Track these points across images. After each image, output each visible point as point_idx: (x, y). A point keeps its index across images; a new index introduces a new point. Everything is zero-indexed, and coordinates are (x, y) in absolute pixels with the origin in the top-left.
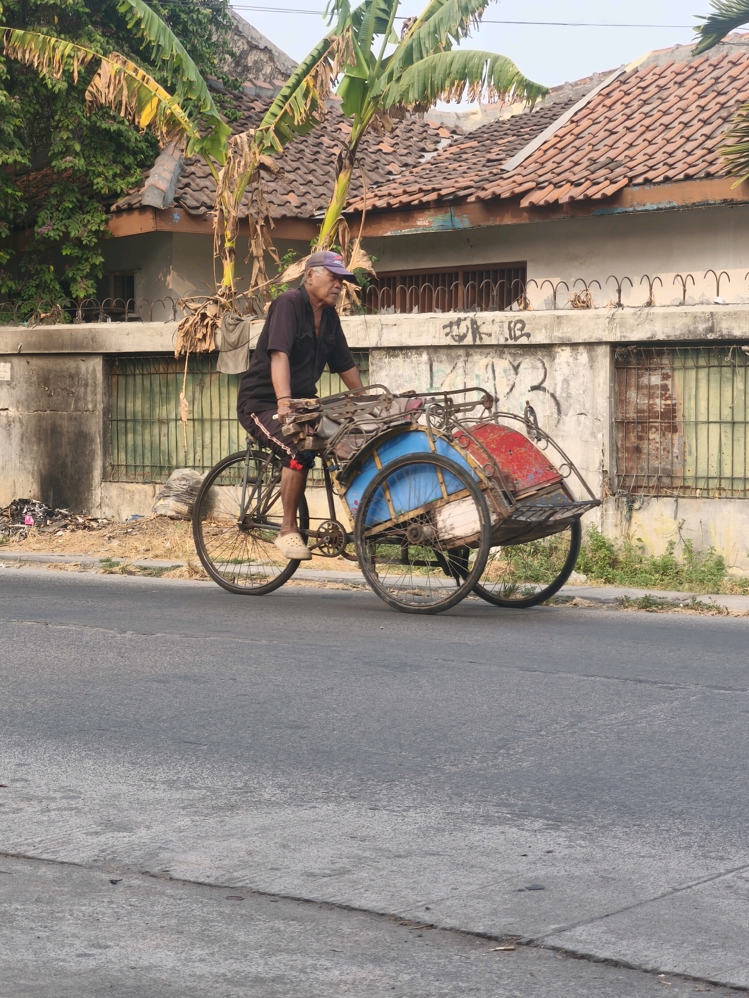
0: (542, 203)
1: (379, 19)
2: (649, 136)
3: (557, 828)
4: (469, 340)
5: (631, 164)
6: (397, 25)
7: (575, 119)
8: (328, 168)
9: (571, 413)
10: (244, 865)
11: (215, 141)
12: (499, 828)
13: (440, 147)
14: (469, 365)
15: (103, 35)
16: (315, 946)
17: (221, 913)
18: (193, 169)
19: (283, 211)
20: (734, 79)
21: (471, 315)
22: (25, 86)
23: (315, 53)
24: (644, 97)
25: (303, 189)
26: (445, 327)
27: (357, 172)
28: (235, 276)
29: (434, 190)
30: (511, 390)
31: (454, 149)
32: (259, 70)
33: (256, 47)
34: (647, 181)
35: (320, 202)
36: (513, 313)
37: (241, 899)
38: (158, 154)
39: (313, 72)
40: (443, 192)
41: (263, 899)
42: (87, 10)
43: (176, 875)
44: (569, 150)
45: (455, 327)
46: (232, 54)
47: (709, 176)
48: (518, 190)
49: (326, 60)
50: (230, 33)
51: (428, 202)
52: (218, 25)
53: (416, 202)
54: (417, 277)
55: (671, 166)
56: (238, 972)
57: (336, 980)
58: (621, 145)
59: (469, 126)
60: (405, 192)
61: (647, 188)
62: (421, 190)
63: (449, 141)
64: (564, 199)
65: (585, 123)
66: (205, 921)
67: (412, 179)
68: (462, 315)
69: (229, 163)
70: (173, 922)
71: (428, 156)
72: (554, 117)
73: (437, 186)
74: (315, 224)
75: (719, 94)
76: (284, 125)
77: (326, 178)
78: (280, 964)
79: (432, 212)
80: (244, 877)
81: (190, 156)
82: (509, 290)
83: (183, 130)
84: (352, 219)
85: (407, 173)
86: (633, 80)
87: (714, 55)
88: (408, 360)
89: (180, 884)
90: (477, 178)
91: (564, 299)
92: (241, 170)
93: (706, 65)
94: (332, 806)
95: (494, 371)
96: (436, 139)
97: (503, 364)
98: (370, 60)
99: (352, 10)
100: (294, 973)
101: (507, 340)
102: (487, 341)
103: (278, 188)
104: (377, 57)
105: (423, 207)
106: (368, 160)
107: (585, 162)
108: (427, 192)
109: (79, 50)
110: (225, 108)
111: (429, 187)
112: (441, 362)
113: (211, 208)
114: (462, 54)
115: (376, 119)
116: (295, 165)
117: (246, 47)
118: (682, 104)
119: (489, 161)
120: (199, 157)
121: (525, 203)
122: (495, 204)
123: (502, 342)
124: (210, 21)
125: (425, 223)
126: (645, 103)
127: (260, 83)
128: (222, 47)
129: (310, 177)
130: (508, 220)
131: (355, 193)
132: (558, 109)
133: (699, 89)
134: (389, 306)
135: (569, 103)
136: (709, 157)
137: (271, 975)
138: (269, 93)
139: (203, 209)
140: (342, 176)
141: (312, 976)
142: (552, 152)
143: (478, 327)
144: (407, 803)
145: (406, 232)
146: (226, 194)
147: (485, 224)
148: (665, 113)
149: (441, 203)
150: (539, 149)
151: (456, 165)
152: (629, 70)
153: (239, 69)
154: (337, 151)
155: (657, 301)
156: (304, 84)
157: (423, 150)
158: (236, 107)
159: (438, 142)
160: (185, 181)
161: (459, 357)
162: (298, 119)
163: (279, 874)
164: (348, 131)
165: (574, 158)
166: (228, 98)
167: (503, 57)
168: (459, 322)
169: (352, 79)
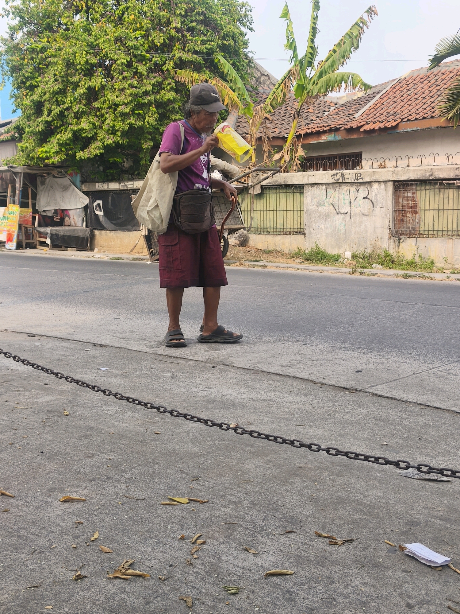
0: (368, 129)
1: (309, 62)
2: (409, 103)
3: (371, 352)
4: (340, 180)
5: (402, 114)
6: (316, 64)
7: (382, 97)
8: (290, 119)
9: (378, 207)
10: (259, 362)
11: (249, 109)
12: (349, 352)
13: (331, 110)
14: (340, 190)
15: (209, 71)
16: (284, 390)
17: (251, 378)
18: (241, 120)
19: (273, 135)
20: (443, 80)
21: (341, 171)
22: (182, 91)
23: (286, 76)
24: (408, 88)
25: (281, 126)
26: (332, 176)
27: (300, 120)
28: (256, 159)
29: (328, 126)
30: (356, 198)
31: (336, 111)
32: (264, 83)
33: (264, 75)
34: (408, 120)
35: (286, 131)
36: (357, 170)
37: (258, 374)
38: (228, 115)
39: (284, 82)
40: (332, 127)
41: (265, 374)
42: (204, 62)
43: (235, 365)
44: (379, 109)
45: (335, 176)
46: (255, 77)
47: (432, 117)
48: (360, 125)
49: (289, 78)
50: (254, 69)
51: (326, 130)
52: (250, 66)
53: (322, 130)
54: (322, 158)
55: (418, 114)
56: (257, 397)
57: (291, 401)
58: (399, 107)
59: (341, 102)
60: (318, 127)
61: (408, 122)
62: (323, 126)
63: (334, 108)
64: (377, 128)
65: (385, 99)
66: (245, 380)
67: (321, 122)
68: (338, 171)
69: (254, 117)
70: (234, 380)
71: (326, 113)
72: (373, 98)
73: (329, 124)
74: (284, 139)
75: (437, 86)
76: (274, 103)
77: (289, 122)
78: (271, 395)
79: (327, 134)
80: (259, 366)
81: (240, 115)
82: (356, 162)
83: (237, 105)
84: (298, 137)
85: (319, 120)
86: (404, 82)
87: (435, 70)
88: (318, 188)
89: (236, 368)
90: (344, 121)
91: (376, 165)
92: (258, 120)
93: (432, 75)
94: (290, 343)
95: (349, 192)
96: (329, 107)
97: (353, 190)
98: (305, 77)
99: (299, 58)
100: (276, 398)
102: (347, 181)
103: (271, 126)
104: (308, 76)
105: (324, 132)
106: (304, 115)
107: (385, 114)
108: (326, 127)
109: (200, 77)
110: (252, 97)
111: (327, 125)
112: (330, 189)
113: (248, 134)
114: (340, 73)
115: (307, 99)
116: (278, 118)
117: (260, 75)
118: (423, 90)
119: (349, 114)
120: (243, 116)
121: (362, 130)
122: (351, 130)
123: (353, 181)
124: (247, 65)
125: (326, 138)
126: (409, 90)
127: (265, 88)
128: (252, 75)
129: (283, 122)
130: (355, 136)
131: (299, 127)
132: (375, 94)
133: (429, 84)
134: (311, 169)
135: (379, 92)
136: (433, 110)
137: (268, 399)
138: (268, 91)
139: (245, 134)
140: (294, 121)
141: (282, 399)
142: (372, 110)
143: (344, 176)
144: (316, 343)
145: (318, 141)
146: (253, 129)
147: (347, 138)
148: (416, 94)
149: (331, 131)
150: (368, 109)
151: (337, 116)
152: (402, 78)
153: (258, 83)
154: (293, 112)
155: (411, 165)
156: (281, 87)
157: (325, 111)
158: (256, 97)
159: (330, 108)
160: (238, 124)
161: (336, 187)
162: (279, 100)
163: (271, 365)
164: (297, 105)
165: (381, 112)
166: (254, 93)
167: (356, 74)
168: (337, 174)
169: (299, 85)
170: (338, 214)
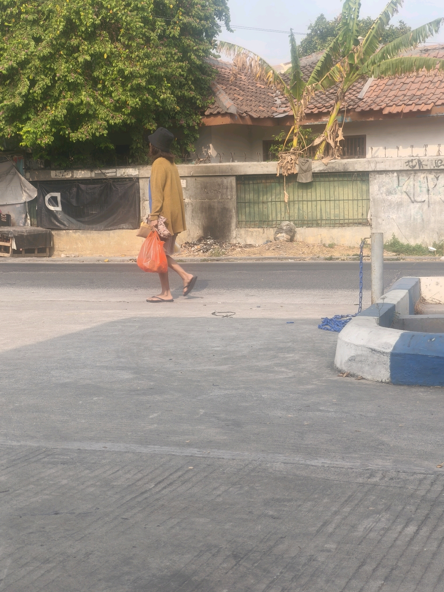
4: (417, 167)
14: (416, 177)
21: (417, 158)
26: (405, 163)
30: (435, 186)
45: (410, 163)
68: (413, 158)
88: (388, 176)
95: (427, 179)
97: (431, 176)
101: (434, 167)
102: (425, 168)
112: (403, 176)
123: (432, 168)
143: (421, 163)
161: (411, 174)
168: (412, 161)
170: (413, 202)
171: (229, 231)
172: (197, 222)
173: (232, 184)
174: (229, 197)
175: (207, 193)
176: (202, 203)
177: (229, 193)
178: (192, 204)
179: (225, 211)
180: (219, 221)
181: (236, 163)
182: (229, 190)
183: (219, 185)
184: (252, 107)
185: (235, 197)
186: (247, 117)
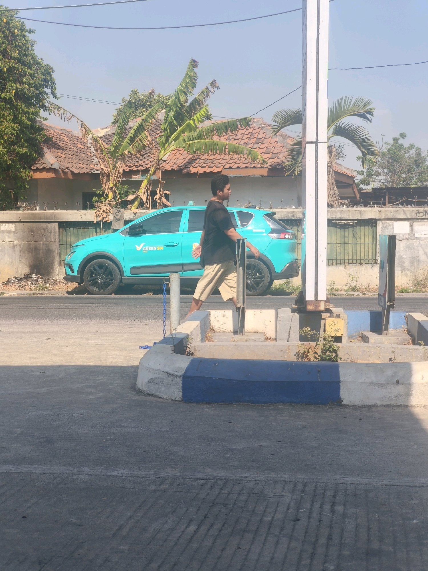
171: (53, 268)
172: (24, 260)
173: (55, 229)
174: (53, 240)
175: (33, 236)
176: (29, 244)
177: (52, 237)
178: (20, 245)
179: (49, 252)
180: (43, 260)
181: (59, 211)
182: (52, 234)
183: (44, 229)
184: (73, 164)
185: (57, 240)
186: (69, 173)
